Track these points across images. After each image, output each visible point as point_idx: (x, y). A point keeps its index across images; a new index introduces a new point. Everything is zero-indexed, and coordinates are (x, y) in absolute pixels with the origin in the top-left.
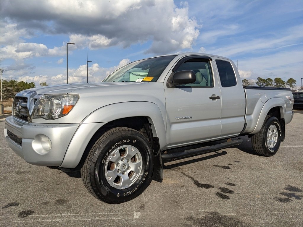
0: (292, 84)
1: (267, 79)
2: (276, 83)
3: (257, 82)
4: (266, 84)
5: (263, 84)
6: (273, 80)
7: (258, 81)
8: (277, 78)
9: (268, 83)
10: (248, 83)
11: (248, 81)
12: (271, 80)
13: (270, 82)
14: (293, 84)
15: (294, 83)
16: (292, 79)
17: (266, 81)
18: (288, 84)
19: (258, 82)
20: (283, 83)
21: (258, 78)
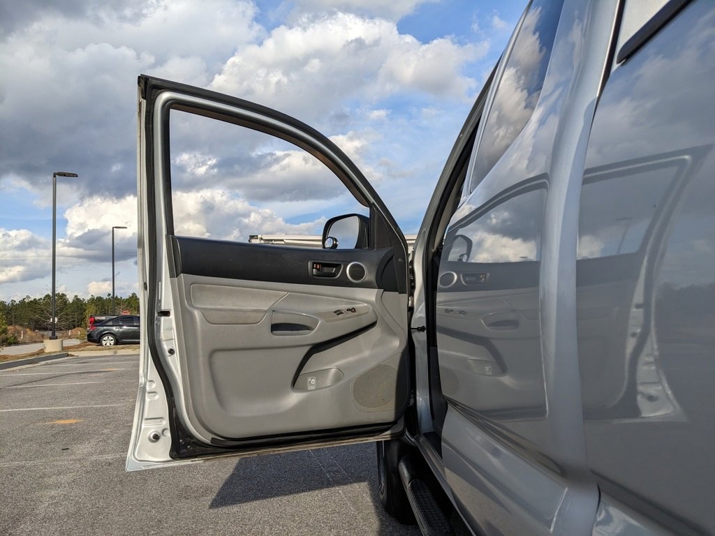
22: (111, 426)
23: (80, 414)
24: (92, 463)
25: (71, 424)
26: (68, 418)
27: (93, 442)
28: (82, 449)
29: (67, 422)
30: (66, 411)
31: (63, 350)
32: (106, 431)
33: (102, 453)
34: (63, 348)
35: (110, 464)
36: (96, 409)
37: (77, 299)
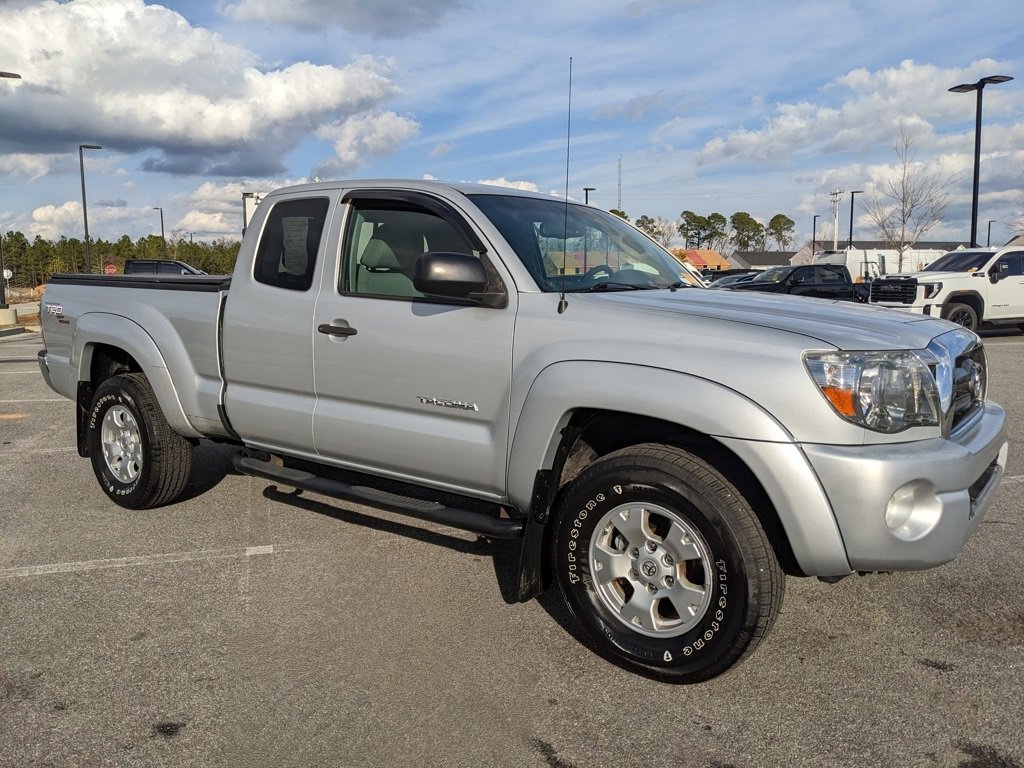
0: (783, 233)
1: (709, 218)
2: (736, 228)
3: (682, 227)
4: (708, 232)
5: (699, 234)
6: (729, 220)
7: (683, 221)
8: (738, 215)
9: (713, 228)
10: (655, 230)
11: (652, 221)
12: (723, 220)
13: (719, 226)
14: (786, 234)
15: (788, 229)
16: (783, 217)
17: (708, 223)
18: (772, 234)
19: (684, 225)
20: (757, 227)
21: (684, 212)
22: (60, 422)
23: (29, 408)
24: (32, 457)
25: (17, 419)
26: (13, 413)
27: (37, 437)
28: (26, 444)
29: (13, 416)
30: (13, 404)
31: (17, 322)
32: (53, 427)
33: (43, 447)
34: (18, 320)
35: (49, 456)
36: (47, 404)
37: (42, 242)
